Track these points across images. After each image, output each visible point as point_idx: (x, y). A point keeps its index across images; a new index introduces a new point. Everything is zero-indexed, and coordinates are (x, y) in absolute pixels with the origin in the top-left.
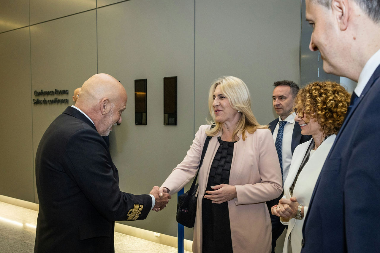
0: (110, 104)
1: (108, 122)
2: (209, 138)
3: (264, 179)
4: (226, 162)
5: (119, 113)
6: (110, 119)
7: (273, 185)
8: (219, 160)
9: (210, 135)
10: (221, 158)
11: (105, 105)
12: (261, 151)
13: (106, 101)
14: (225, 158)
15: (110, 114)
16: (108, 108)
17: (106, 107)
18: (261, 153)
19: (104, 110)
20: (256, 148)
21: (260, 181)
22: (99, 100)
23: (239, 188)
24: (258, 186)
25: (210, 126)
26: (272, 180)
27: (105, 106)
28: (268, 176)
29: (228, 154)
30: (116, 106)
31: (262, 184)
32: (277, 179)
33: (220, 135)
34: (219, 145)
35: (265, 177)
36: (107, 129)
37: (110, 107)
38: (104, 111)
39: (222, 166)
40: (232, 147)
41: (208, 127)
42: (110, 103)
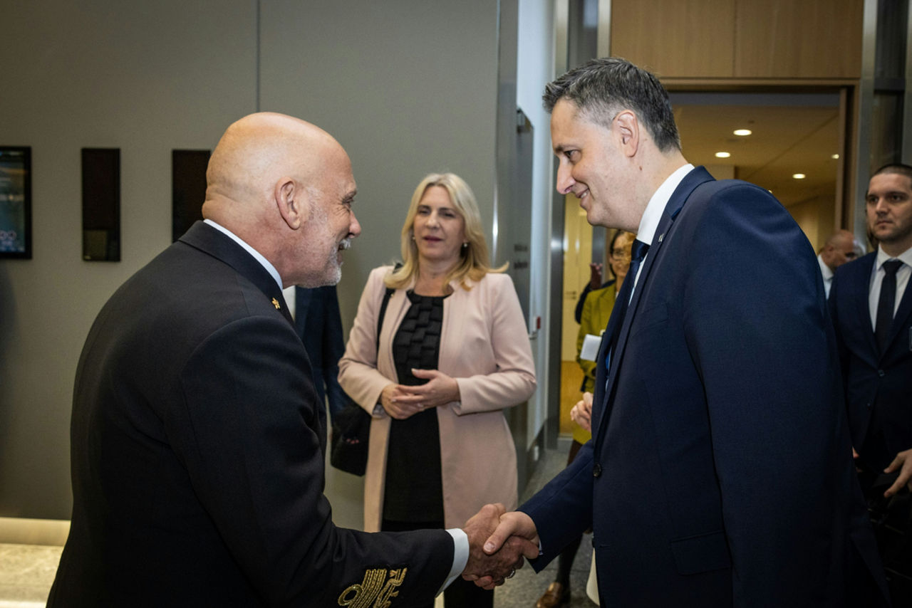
0: (304, 192)
1: (322, 243)
2: (389, 293)
3: (503, 366)
4: (427, 334)
5: (341, 206)
6: (322, 233)
7: (521, 374)
8: (413, 332)
9: (393, 287)
10: (418, 326)
11: (290, 200)
12: (497, 313)
13: (290, 186)
14: (425, 326)
15: (316, 219)
16: (302, 205)
17: (295, 205)
18: (497, 317)
19: (292, 214)
20: (486, 309)
21: (497, 369)
22: (269, 190)
23: (464, 383)
24: (496, 377)
25: (392, 268)
26: (520, 366)
27: (292, 202)
28: (511, 358)
29: (431, 319)
30: (325, 191)
31: (502, 374)
32: (527, 363)
33: (411, 286)
34: (409, 304)
35: (507, 362)
36: (328, 262)
37: (310, 200)
38: (296, 219)
39: (420, 341)
40: (441, 306)
41: (389, 270)
42: (303, 188)
